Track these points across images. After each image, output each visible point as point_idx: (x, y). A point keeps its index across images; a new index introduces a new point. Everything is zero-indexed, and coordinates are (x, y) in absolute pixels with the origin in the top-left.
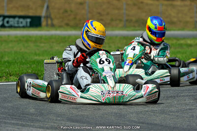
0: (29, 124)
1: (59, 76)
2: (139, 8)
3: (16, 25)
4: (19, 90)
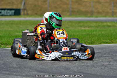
0: (13, 73)
2: (79, 4)
3: (6, 14)
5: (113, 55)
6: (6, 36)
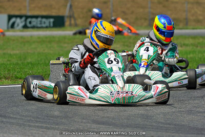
0: (54, 126)
6: (41, 63)
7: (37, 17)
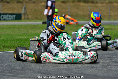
0: (17, 75)
1: (39, 48)
2: (77, 8)
3: (7, 19)
4: (15, 56)
5: (112, 56)
6: (9, 40)
7: (6, 14)
